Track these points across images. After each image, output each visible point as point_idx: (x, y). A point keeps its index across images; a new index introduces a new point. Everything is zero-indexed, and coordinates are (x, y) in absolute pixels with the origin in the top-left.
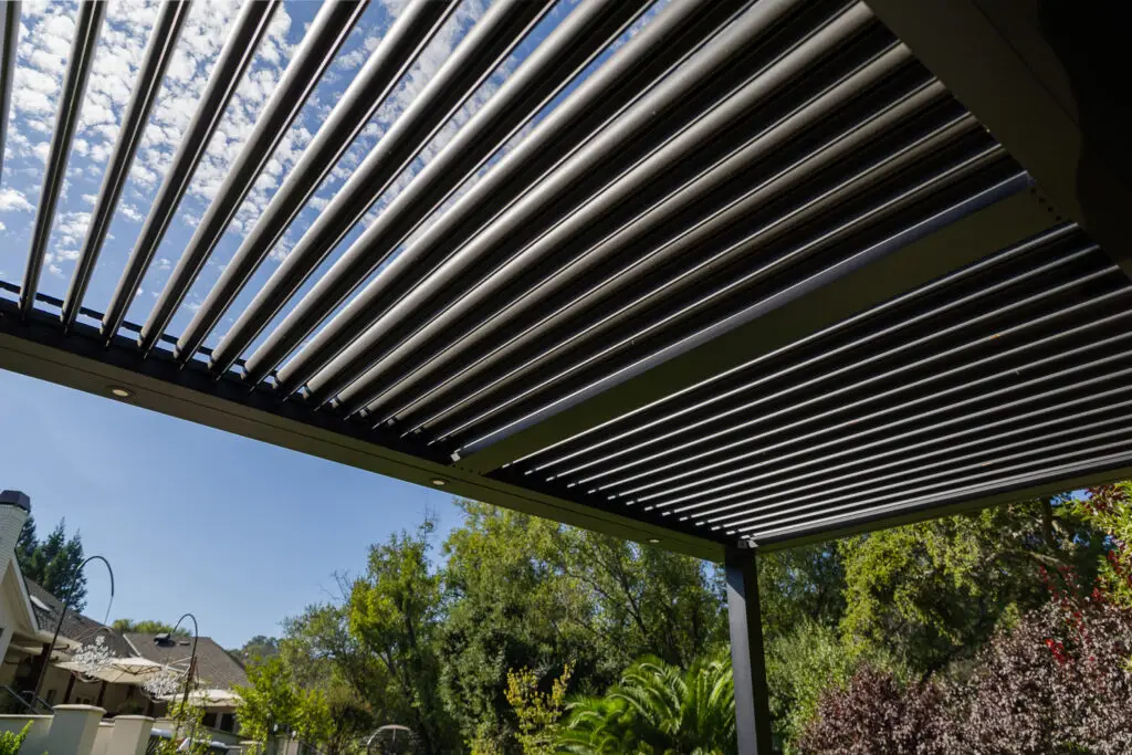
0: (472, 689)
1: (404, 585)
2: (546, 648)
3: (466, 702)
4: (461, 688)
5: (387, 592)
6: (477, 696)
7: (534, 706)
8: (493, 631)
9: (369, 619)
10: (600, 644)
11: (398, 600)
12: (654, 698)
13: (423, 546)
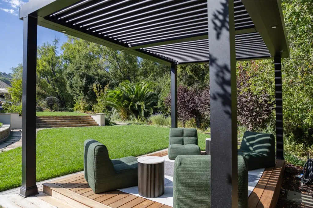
0: (77, 87)
1: (50, 59)
2: (97, 77)
3: (75, 91)
4: (73, 87)
5: (45, 61)
6: (78, 89)
7: (101, 92)
8: (82, 73)
9: (40, 68)
10: (111, 77)
11: (49, 63)
12: (128, 90)
13: (56, 47)
